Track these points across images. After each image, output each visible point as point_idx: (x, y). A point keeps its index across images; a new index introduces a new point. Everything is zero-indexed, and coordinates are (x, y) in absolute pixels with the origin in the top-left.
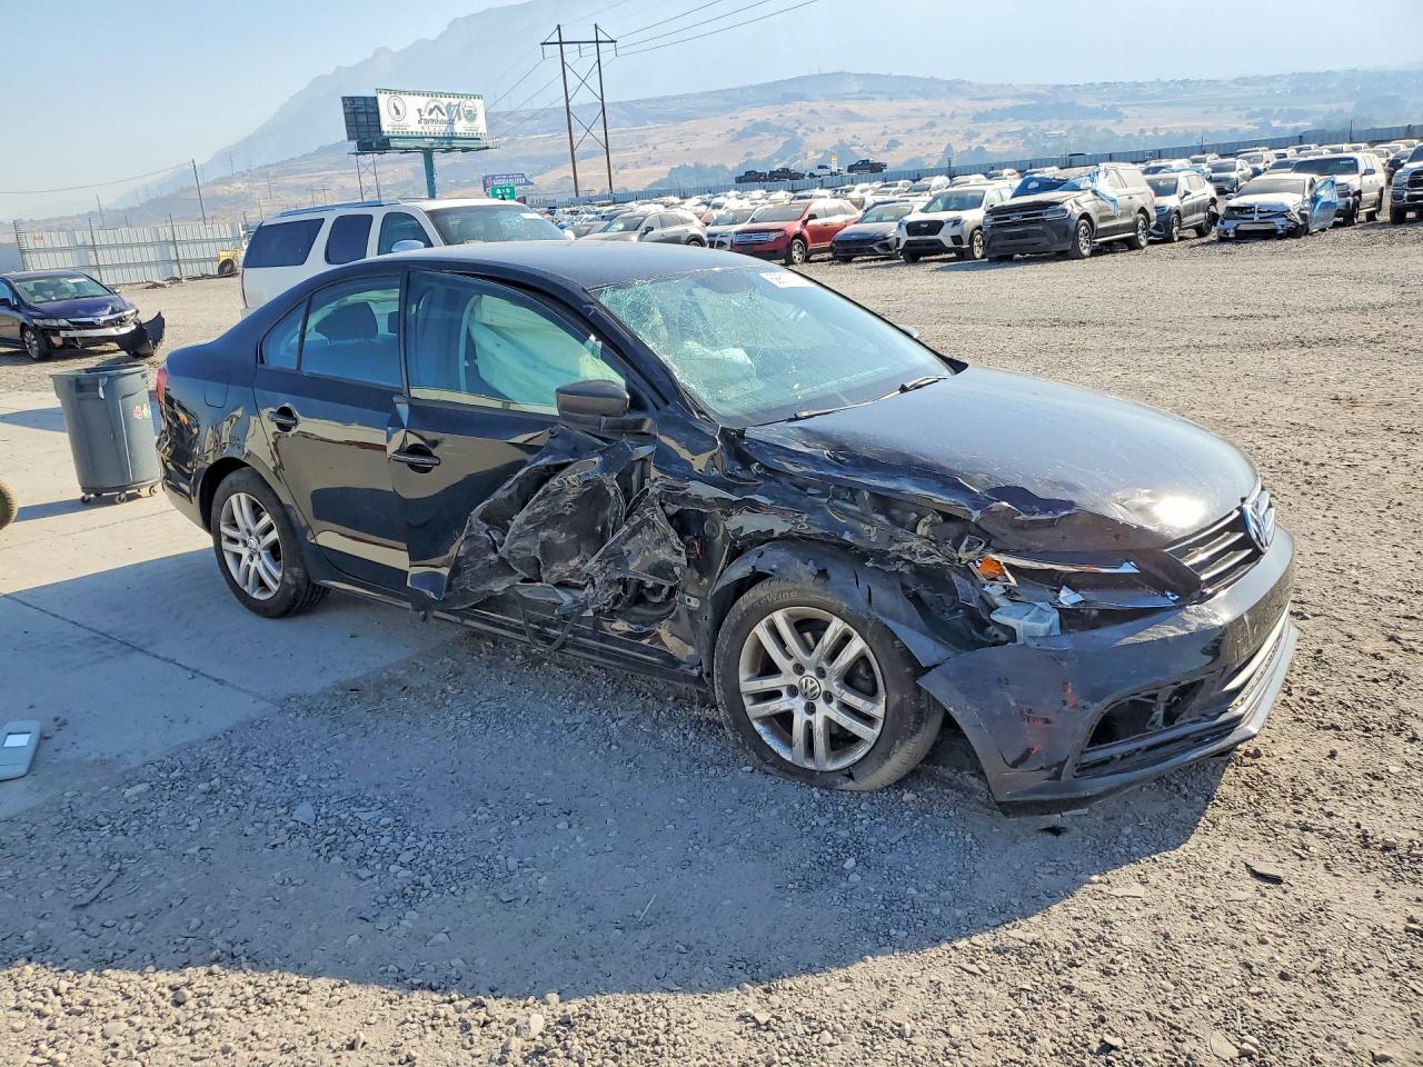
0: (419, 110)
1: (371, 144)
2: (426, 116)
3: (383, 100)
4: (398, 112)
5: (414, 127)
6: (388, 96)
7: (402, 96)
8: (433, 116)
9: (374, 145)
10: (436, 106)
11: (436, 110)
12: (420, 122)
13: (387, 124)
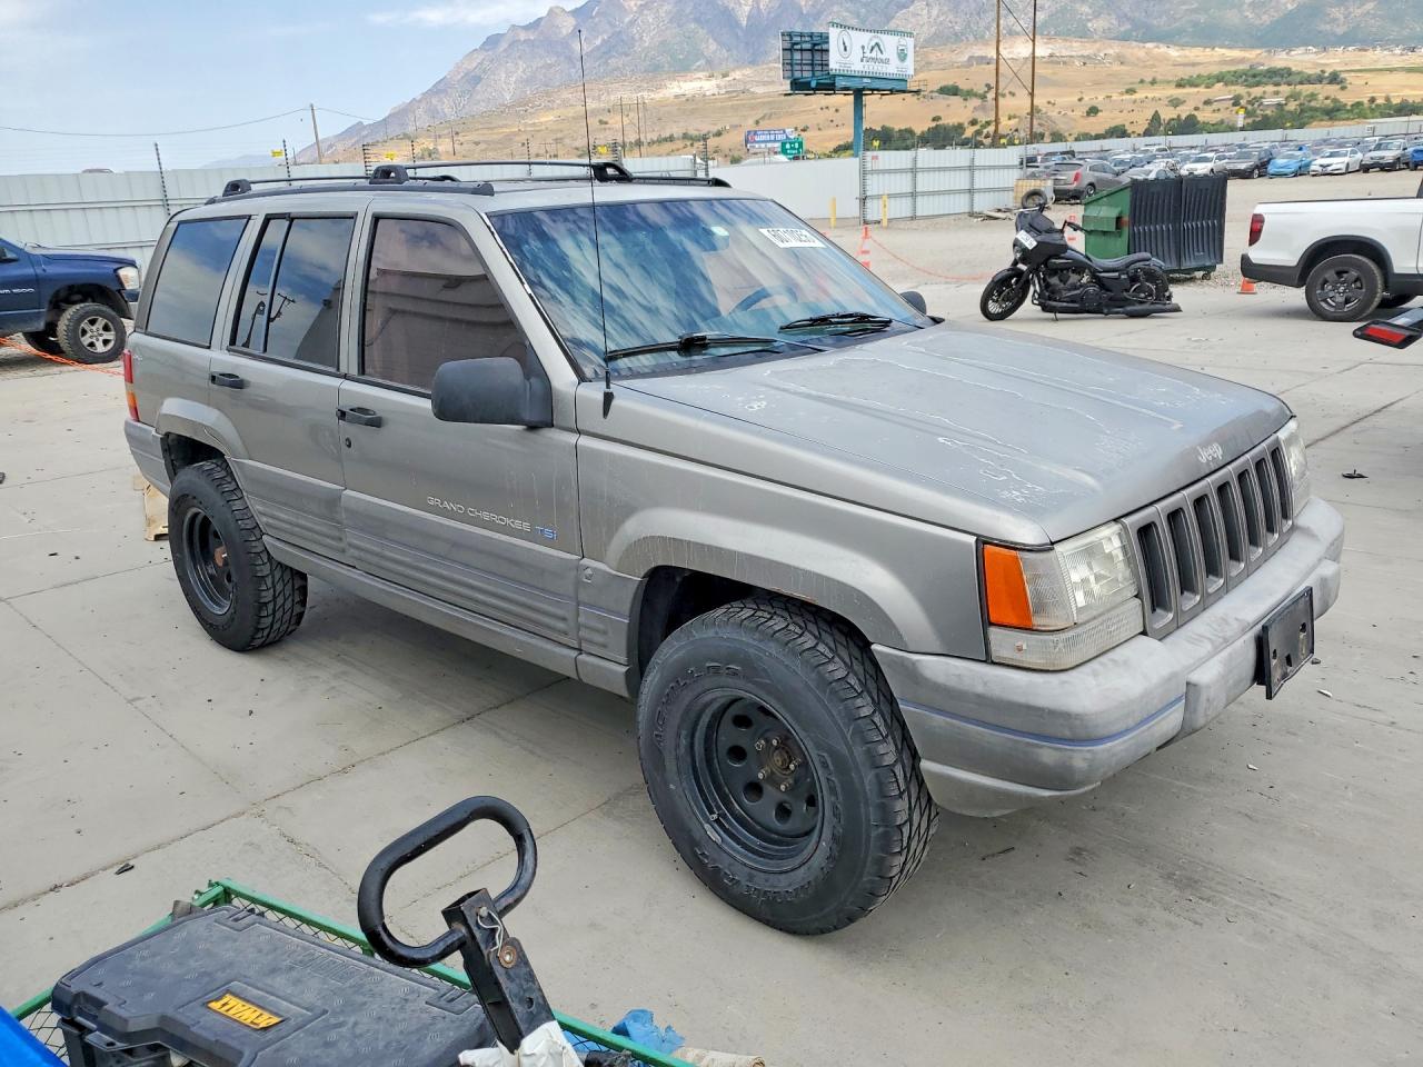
0: (863, 47)
1: (809, 83)
2: (868, 54)
3: (834, 33)
4: (845, 49)
5: (856, 64)
6: (839, 30)
7: (850, 31)
8: (873, 55)
9: (813, 84)
10: (877, 44)
11: (876, 48)
12: (862, 61)
13: (835, 62)
